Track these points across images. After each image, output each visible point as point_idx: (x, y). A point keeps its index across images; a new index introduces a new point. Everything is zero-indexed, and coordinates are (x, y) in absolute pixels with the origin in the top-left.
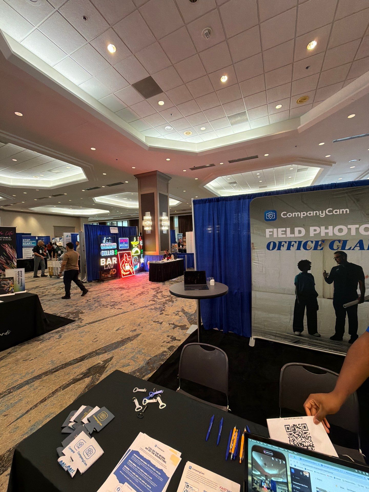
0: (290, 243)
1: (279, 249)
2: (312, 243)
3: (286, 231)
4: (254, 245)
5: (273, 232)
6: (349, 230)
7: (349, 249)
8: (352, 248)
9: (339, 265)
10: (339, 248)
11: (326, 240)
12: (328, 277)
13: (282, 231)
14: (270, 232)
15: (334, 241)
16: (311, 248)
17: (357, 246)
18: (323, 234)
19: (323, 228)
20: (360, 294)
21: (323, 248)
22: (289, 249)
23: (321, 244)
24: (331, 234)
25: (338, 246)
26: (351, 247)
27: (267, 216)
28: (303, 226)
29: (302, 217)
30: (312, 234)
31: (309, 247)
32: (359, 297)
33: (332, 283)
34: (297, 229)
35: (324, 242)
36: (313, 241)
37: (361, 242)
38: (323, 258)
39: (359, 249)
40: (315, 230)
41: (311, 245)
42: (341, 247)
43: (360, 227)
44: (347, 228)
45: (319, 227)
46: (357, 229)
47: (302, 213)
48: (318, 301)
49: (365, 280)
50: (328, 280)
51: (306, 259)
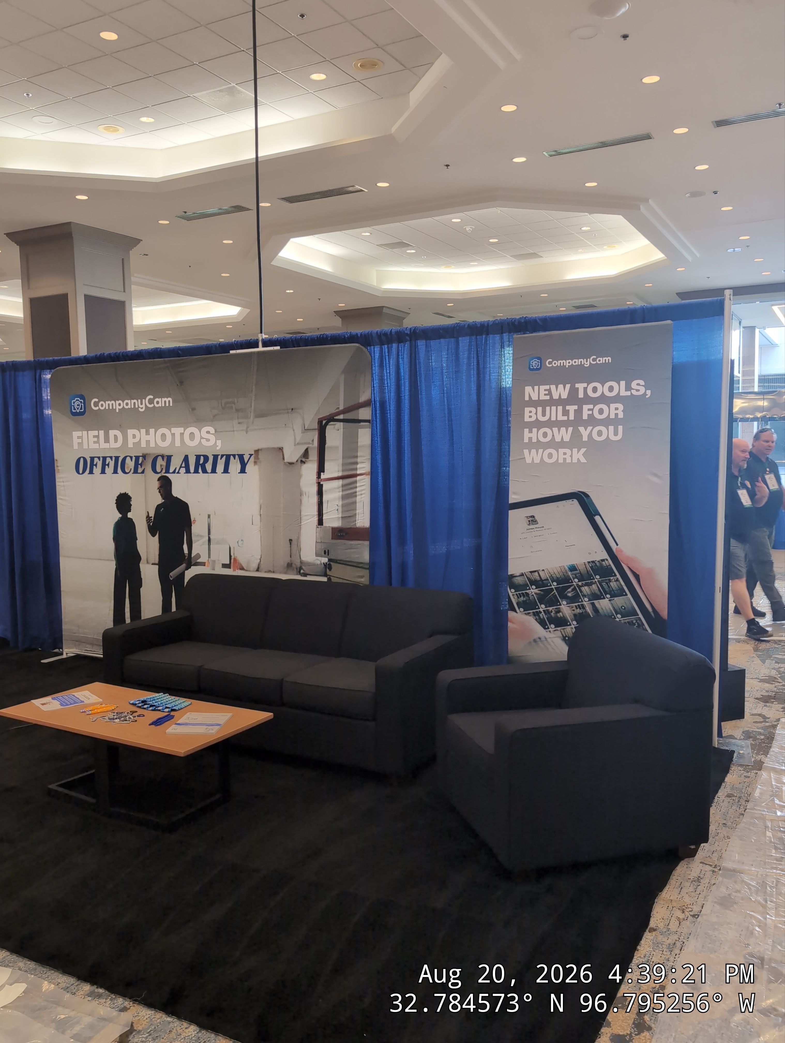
0: (104, 458)
1: (91, 472)
2: (132, 460)
3: (98, 437)
4: (58, 465)
5: (82, 438)
6: (173, 435)
7: (174, 472)
8: (177, 471)
9: (163, 501)
10: (162, 469)
11: (147, 454)
12: (151, 524)
13: (94, 437)
14: (79, 437)
15: (157, 457)
16: (131, 469)
17: (182, 466)
18: (143, 445)
19: (143, 431)
20: (187, 553)
21: (144, 469)
22: (103, 472)
23: (142, 463)
24: (152, 445)
25: (161, 466)
26: (176, 469)
27: (74, 406)
28: (120, 428)
29: (117, 411)
30: (130, 442)
31: (128, 468)
32: (186, 558)
33: (156, 535)
34: (112, 433)
36: (132, 457)
37: (186, 459)
38: (145, 489)
39: (185, 472)
40: (134, 436)
41: (130, 464)
42: (165, 467)
43: (185, 432)
44: (171, 432)
45: (139, 431)
46: (182, 434)
47: (117, 401)
48: (141, 570)
49: (192, 527)
50: (152, 530)
51: (125, 491)
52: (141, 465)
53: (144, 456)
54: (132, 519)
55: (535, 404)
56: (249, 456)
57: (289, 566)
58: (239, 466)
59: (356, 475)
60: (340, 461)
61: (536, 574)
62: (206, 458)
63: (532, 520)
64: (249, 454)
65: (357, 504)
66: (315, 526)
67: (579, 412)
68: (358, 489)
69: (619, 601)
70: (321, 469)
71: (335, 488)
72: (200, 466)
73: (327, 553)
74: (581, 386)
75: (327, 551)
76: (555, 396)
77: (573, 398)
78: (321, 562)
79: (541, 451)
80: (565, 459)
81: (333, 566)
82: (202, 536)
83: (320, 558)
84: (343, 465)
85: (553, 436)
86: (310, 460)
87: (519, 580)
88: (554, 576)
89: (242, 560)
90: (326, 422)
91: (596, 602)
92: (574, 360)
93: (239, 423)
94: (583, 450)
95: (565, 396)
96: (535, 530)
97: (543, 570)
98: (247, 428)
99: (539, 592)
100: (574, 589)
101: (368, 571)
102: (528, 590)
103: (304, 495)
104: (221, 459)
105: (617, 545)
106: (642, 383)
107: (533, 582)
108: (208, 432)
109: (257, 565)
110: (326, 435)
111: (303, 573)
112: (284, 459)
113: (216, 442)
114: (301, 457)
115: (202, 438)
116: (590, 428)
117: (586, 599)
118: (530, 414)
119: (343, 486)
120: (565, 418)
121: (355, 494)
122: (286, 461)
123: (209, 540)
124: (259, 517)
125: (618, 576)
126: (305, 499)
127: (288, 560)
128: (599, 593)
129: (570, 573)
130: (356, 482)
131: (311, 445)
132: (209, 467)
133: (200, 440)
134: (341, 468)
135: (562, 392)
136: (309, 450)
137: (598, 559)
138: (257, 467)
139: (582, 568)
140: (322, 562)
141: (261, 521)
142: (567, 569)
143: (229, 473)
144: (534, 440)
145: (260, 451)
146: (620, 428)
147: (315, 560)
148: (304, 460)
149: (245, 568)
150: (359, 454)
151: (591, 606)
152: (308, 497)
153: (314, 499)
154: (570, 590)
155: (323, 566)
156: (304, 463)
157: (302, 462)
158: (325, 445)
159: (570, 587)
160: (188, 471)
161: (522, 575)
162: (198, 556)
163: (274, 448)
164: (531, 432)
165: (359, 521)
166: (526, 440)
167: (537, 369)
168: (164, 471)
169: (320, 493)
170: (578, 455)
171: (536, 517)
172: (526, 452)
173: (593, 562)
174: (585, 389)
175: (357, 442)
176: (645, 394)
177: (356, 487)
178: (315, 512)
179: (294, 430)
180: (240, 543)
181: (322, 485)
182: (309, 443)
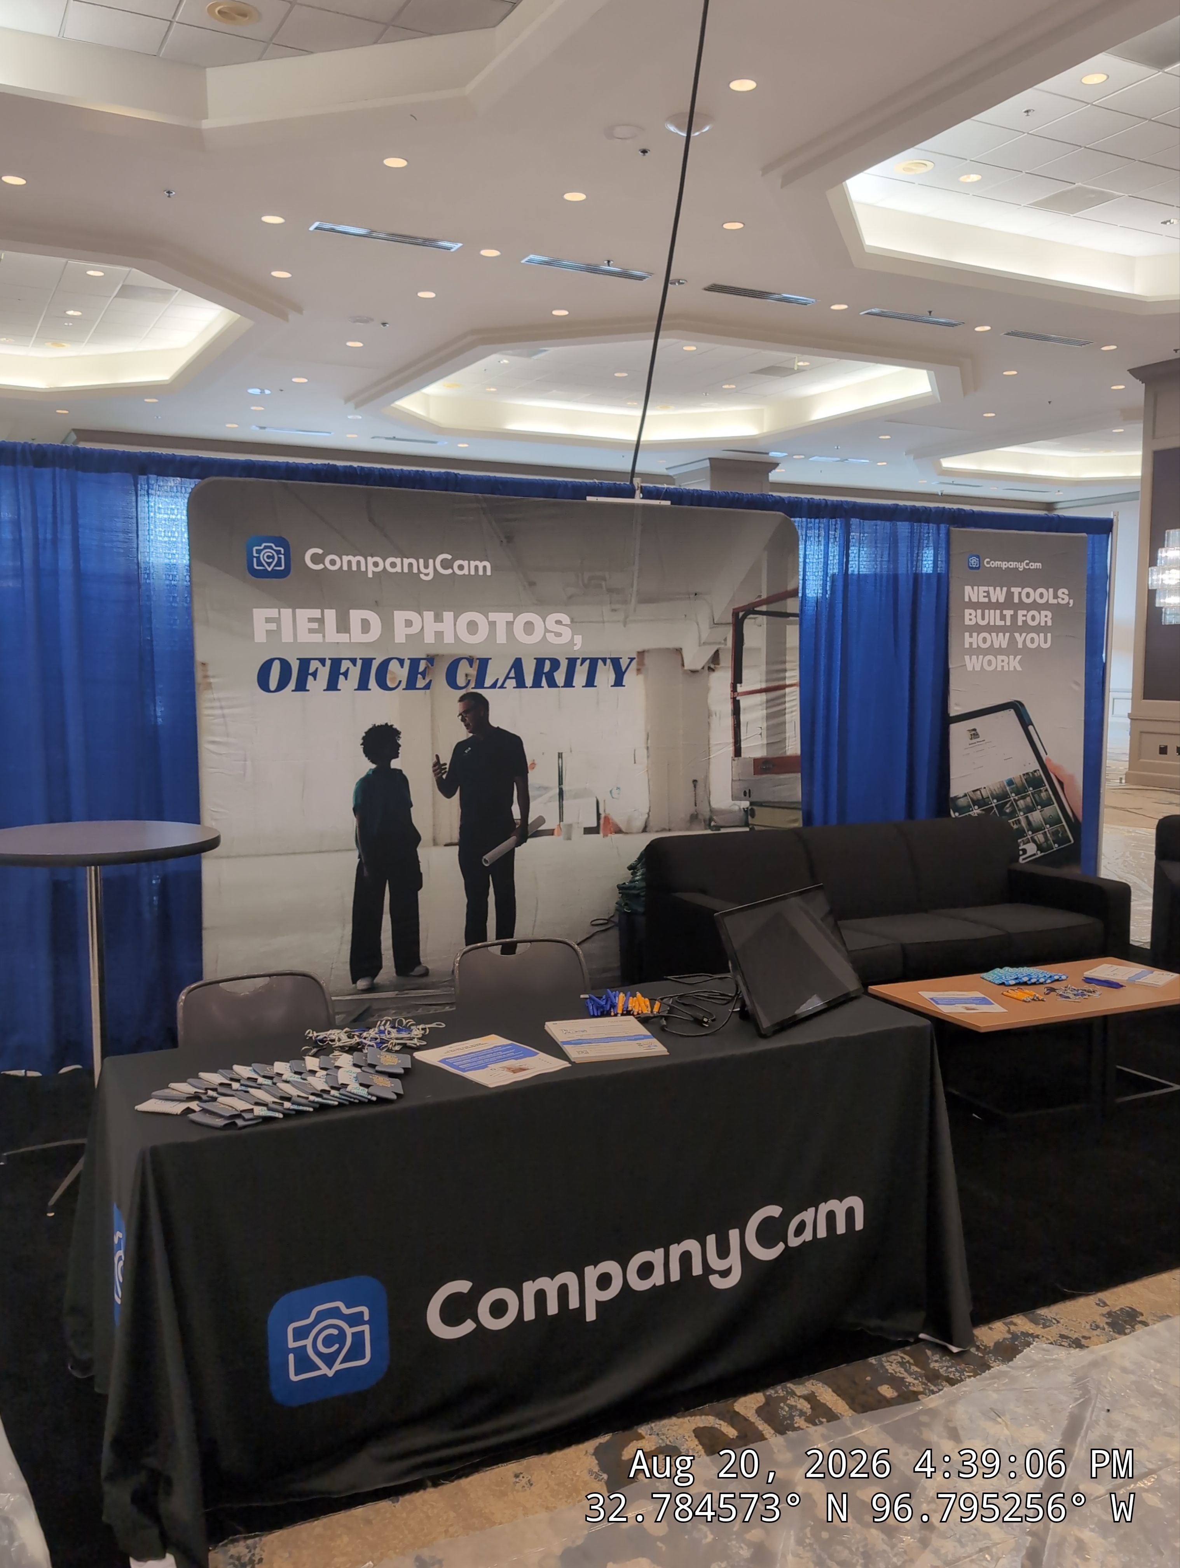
0: (336, 663)
1: (301, 686)
2: (402, 666)
3: (321, 621)
4: (210, 673)
5: (277, 620)
6: (492, 625)
7: (494, 686)
8: (499, 685)
9: (471, 735)
10: (469, 681)
11: (437, 655)
12: (444, 776)
13: (311, 620)
14: (268, 620)
15: (458, 660)
16: (400, 682)
17: (510, 676)
18: (429, 638)
19: (429, 615)
20: (519, 817)
21: (431, 681)
22: (332, 685)
23: (425, 668)
24: (449, 639)
25: (467, 675)
26: (497, 680)
27: (258, 558)
28: (375, 605)
29: (370, 575)
30: (400, 634)
31: (393, 679)
32: (517, 826)
33: (454, 794)
34: (356, 616)
35: (432, 665)
36: (404, 660)
37: (517, 665)
38: (432, 716)
39: (515, 686)
40: (409, 623)
41: (398, 673)
42: (475, 679)
43: (516, 621)
44: (488, 620)
45: (420, 614)
46: (510, 624)
47: (369, 558)
48: (420, 859)
49: (529, 775)
50: (446, 788)
51: (386, 722)
52: (424, 674)
53: (431, 660)
54: (401, 771)
55: (976, 606)
56: (629, 660)
57: (694, 818)
58: (612, 677)
59: (784, 687)
60: (763, 668)
61: (979, 792)
62: (555, 664)
63: (974, 734)
64: (629, 658)
65: (787, 725)
66: (731, 759)
67: (1014, 617)
68: (787, 705)
69: (1048, 811)
70: (737, 678)
71: (757, 705)
72: (544, 676)
73: (748, 795)
74: (1016, 590)
75: (747, 792)
76: (994, 600)
77: (1008, 603)
78: (739, 806)
79: (981, 657)
80: (1003, 667)
81: (756, 813)
82: (546, 789)
83: (738, 802)
84: (768, 672)
85: (992, 641)
86: (722, 667)
87: (962, 802)
88: (994, 793)
89: (619, 819)
90: (743, 615)
91: (1029, 815)
92: (1010, 563)
93: (613, 610)
94: (1019, 657)
95: (1002, 600)
96: (977, 744)
97: (985, 788)
98: (626, 617)
99: (980, 812)
100: (1012, 804)
101: (800, 813)
102: (970, 811)
103: (714, 716)
104: (581, 665)
105: (1047, 754)
106: (1066, 592)
107: (975, 802)
108: (559, 622)
109: (644, 823)
110: (745, 632)
111: (714, 826)
112: (683, 665)
113: (573, 637)
114: (708, 662)
115: (547, 631)
116: (1024, 635)
117: (1022, 813)
118: (970, 617)
119: (767, 701)
120: (1002, 623)
121: (783, 712)
122: (686, 668)
123: (561, 793)
124: (646, 751)
125: (1047, 786)
126: (714, 721)
127: (692, 809)
128: (1031, 805)
129: (1008, 788)
130: (784, 696)
131: (722, 646)
132: (560, 677)
133: (545, 634)
134: (764, 678)
135: (998, 595)
136: (720, 651)
137: (1031, 771)
138: (641, 677)
139: (1017, 781)
140: (742, 807)
141: (648, 757)
142: (1006, 784)
143: (596, 686)
144: (975, 646)
145: (646, 654)
146: (1049, 635)
147: (732, 805)
148: (712, 666)
149: (624, 830)
150: (788, 658)
151: (1025, 820)
152: (720, 718)
153: (729, 722)
154: (1008, 805)
155: (743, 812)
156: (713, 670)
157: (711, 670)
158: (743, 645)
159: (1007, 803)
160: (521, 684)
161: (965, 795)
162: (541, 820)
163: (668, 649)
164: (971, 636)
165: (790, 747)
166: (967, 646)
167: (976, 568)
168: (472, 685)
169: (736, 711)
170: (1014, 663)
171: (978, 731)
172: (967, 657)
173: (1027, 774)
174: (1020, 593)
175: (785, 643)
176: (1068, 603)
177: (785, 703)
178: (731, 740)
179: (698, 625)
180: (615, 792)
181: (739, 701)
182: (720, 643)
